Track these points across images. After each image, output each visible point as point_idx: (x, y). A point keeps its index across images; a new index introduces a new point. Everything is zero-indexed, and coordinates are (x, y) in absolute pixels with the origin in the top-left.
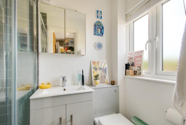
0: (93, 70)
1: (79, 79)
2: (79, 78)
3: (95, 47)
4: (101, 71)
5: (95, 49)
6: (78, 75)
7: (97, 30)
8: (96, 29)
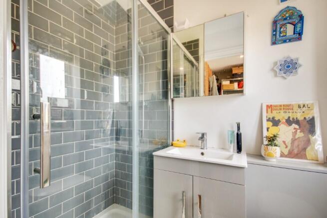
0: (266, 124)
1: (230, 139)
2: (231, 137)
3: (276, 72)
4: (295, 129)
5: (276, 76)
6: (230, 133)
7: (280, 33)
8: (278, 29)
